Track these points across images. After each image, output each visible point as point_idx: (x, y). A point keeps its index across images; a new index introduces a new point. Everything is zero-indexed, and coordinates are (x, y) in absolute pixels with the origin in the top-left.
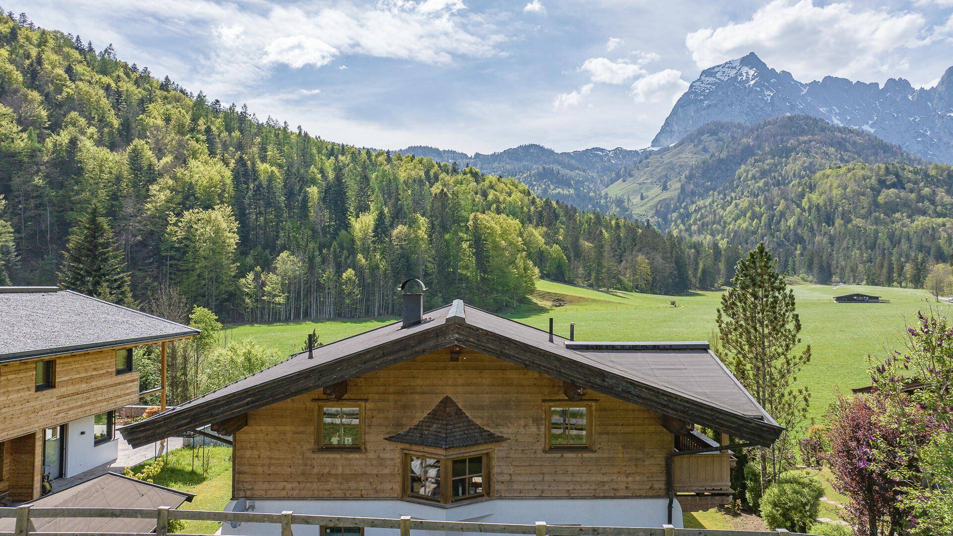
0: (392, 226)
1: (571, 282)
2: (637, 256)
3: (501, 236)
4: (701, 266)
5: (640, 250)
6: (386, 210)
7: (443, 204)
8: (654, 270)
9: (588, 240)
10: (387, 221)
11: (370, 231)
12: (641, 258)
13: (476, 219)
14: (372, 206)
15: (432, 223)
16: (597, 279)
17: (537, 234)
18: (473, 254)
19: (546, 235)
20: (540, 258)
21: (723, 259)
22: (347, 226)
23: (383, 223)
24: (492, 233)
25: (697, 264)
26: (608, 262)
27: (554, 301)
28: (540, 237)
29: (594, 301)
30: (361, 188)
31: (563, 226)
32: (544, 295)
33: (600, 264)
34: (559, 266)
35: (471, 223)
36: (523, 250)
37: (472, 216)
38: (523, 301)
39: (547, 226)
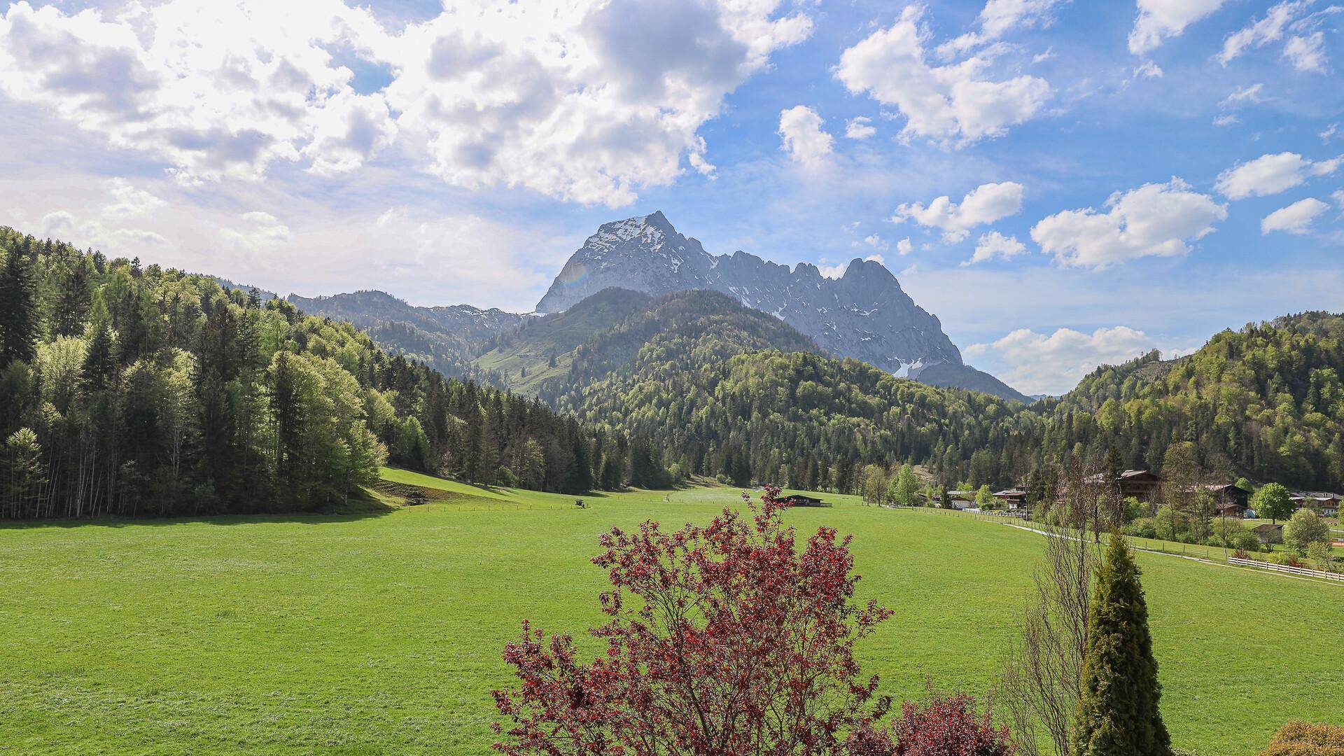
0: (125, 360)
1: (432, 472)
2: (526, 439)
3: (327, 391)
4: (604, 457)
5: (531, 432)
6: (114, 335)
7: (224, 334)
8: (549, 459)
9: (460, 415)
10: (112, 351)
11: (78, 367)
12: (531, 442)
13: (282, 360)
14: (89, 328)
15: (202, 360)
16: (472, 469)
17: (384, 401)
18: (277, 416)
19: (397, 402)
20: (388, 434)
21: (630, 452)
22: (28, 356)
23: (106, 354)
24: (309, 384)
25: (600, 456)
26: (488, 447)
27: (409, 496)
28: (388, 405)
29: (469, 497)
30: (68, 296)
31: (423, 394)
32: (393, 488)
33: (476, 448)
34: (417, 448)
35: (273, 367)
36: (362, 417)
37: (277, 355)
38: (357, 495)
39: (400, 389)
